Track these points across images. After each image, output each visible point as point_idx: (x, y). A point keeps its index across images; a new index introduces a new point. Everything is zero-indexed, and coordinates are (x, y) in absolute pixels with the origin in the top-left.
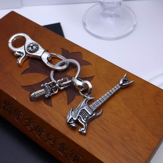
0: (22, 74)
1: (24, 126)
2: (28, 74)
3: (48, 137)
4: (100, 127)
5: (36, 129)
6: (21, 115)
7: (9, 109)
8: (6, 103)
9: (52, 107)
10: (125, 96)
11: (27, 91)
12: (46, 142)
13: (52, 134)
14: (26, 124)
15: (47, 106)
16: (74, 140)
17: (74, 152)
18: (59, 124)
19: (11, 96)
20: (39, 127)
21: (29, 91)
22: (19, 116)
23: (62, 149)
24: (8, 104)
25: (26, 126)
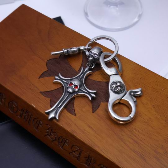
0: (39, 78)
1: (45, 136)
2: (46, 78)
3: (72, 149)
4: (130, 138)
5: (58, 139)
6: (41, 124)
7: (27, 117)
8: (24, 111)
9: (76, 115)
10: (155, 102)
11: (47, 97)
12: (70, 153)
13: (77, 146)
14: (47, 133)
15: (70, 114)
16: (103, 154)
17: (103, 166)
18: (85, 136)
19: (30, 103)
20: (62, 138)
21: (49, 98)
22: (38, 125)
23: (88, 162)
24: (26, 111)
25: (47, 136)
